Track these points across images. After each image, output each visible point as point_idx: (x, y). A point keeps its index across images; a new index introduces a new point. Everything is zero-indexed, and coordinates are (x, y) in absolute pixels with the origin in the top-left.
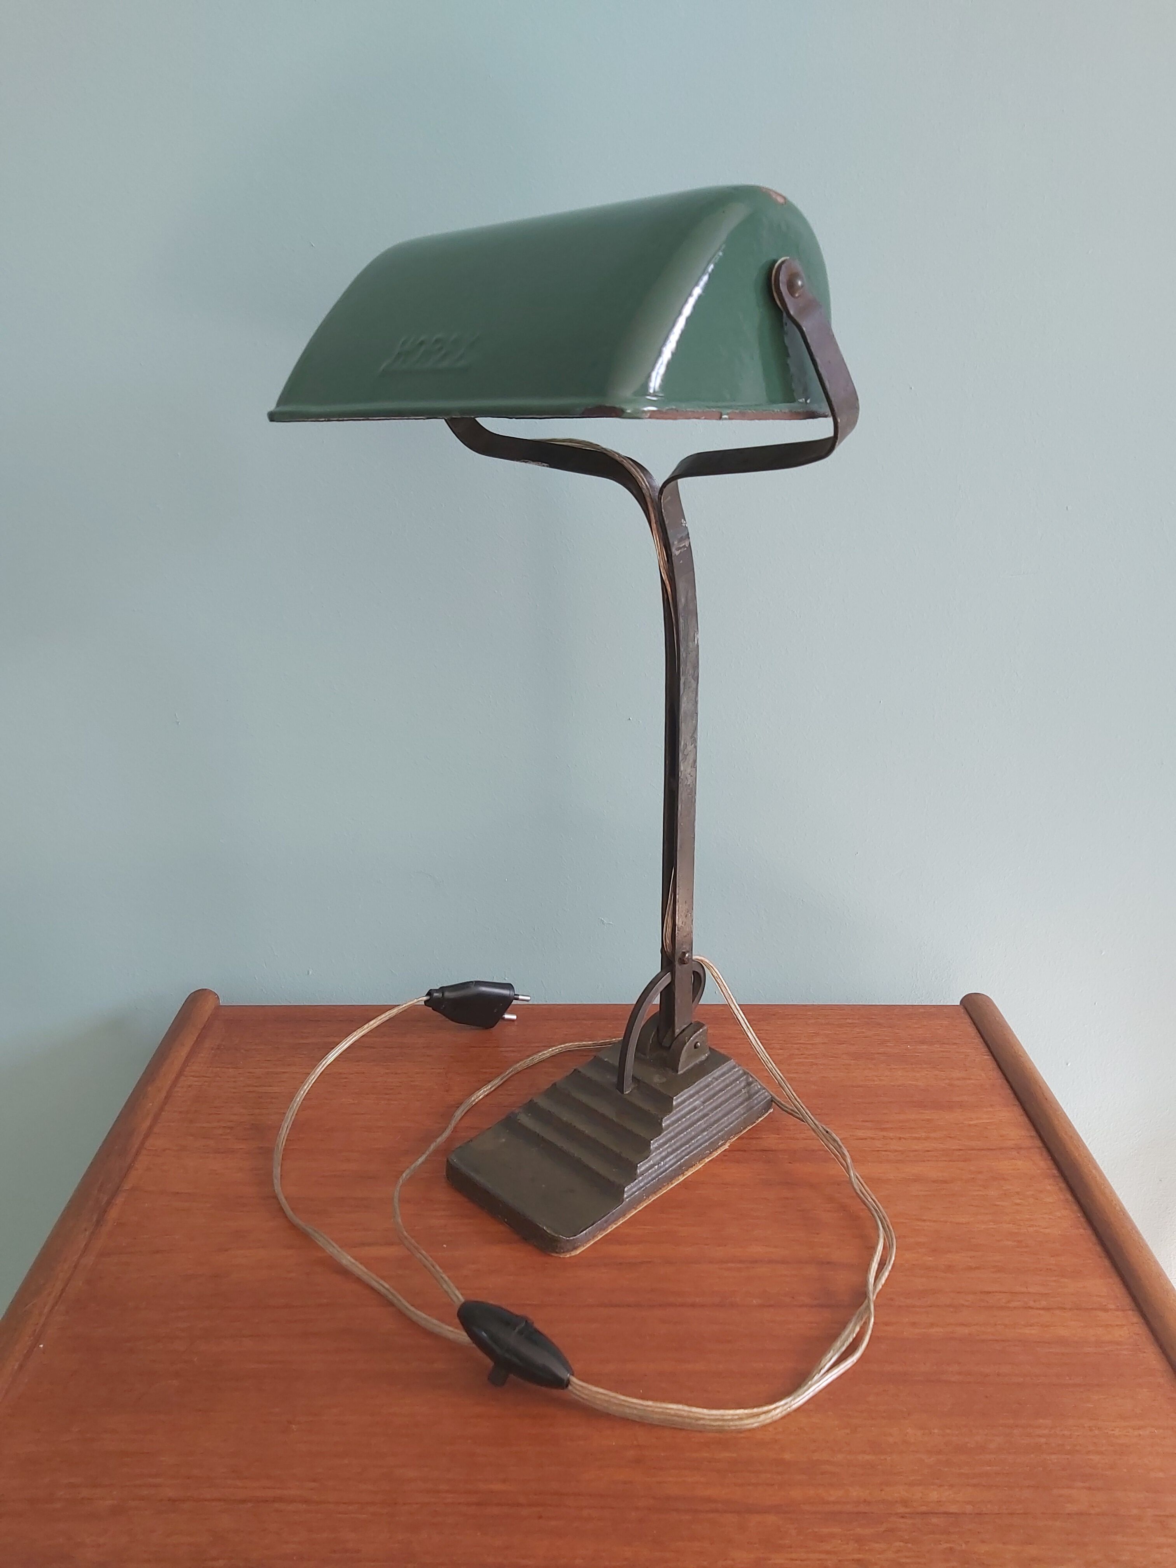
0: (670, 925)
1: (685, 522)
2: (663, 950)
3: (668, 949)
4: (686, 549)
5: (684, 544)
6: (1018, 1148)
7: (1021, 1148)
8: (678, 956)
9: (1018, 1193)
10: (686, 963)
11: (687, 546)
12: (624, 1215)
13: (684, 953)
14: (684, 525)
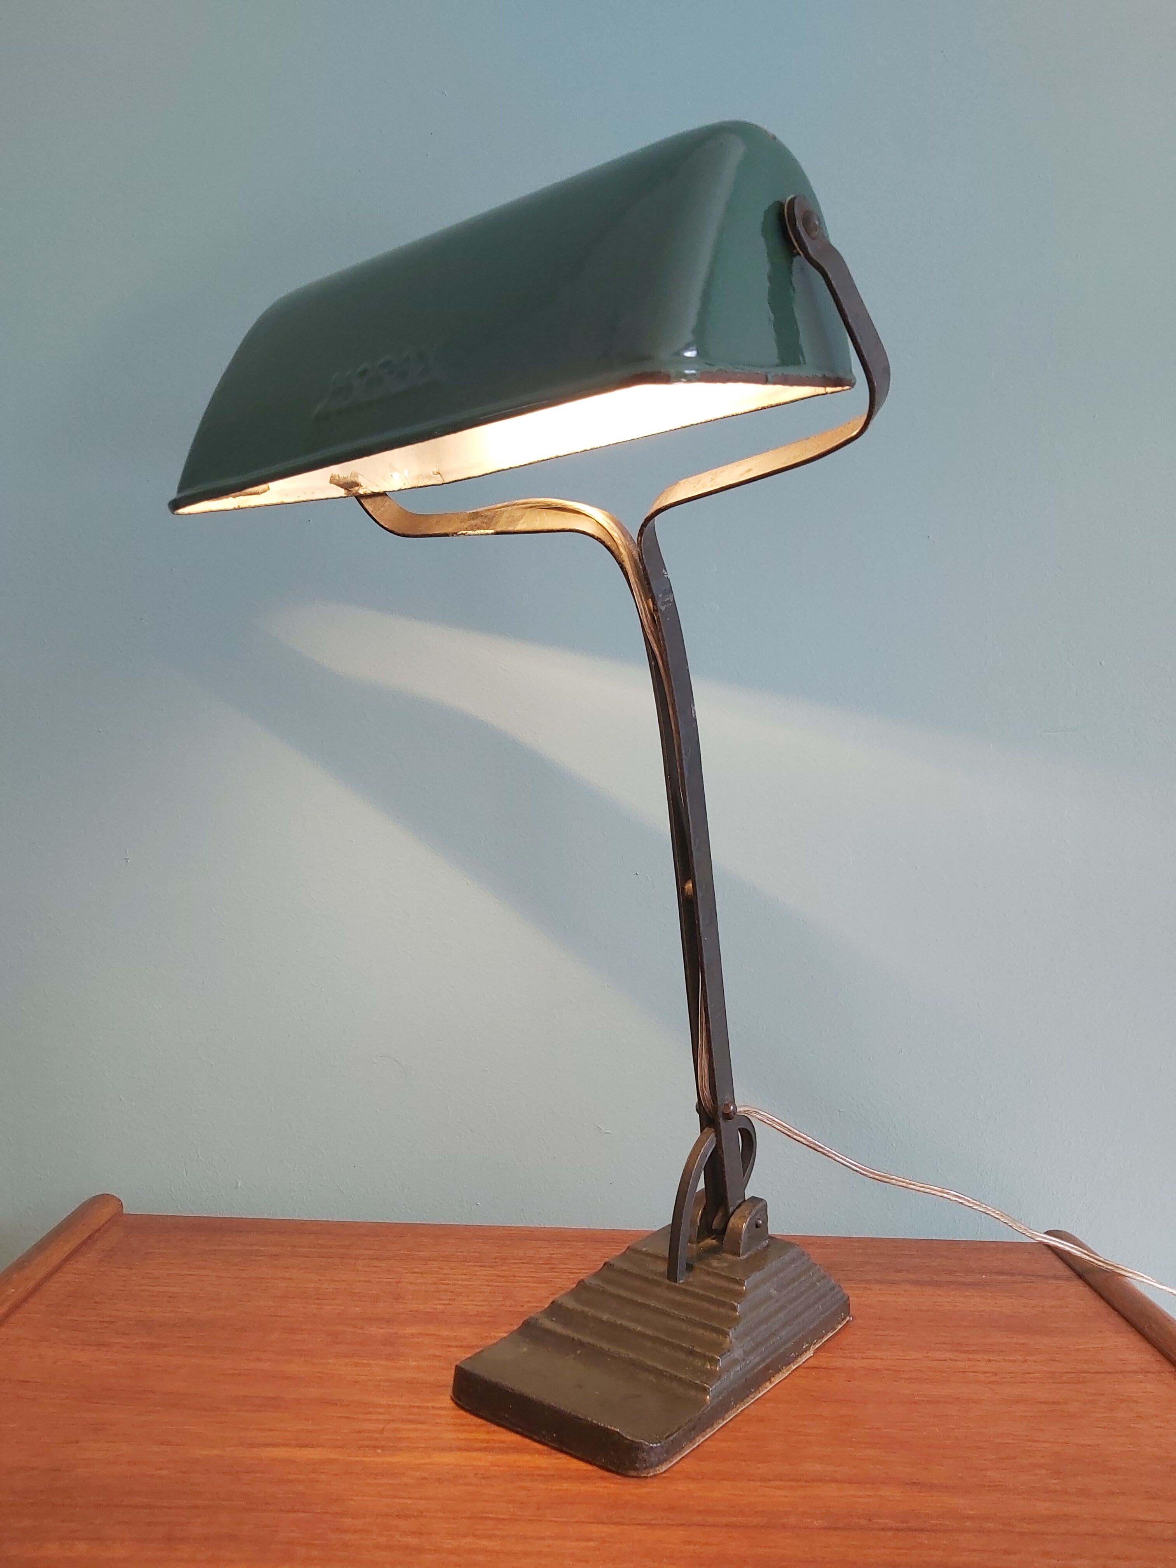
0: (706, 1070)
1: (666, 573)
2: (700, 1108)
3: (708, 1104)
4: (670, 604)
5: (668, 599)
6: (1145, 1372)
7: (1148, 1372)
8: (721, 1109)
9: (1156, 1416)
10: (731, 1118)
11: (671, 601)
12: (712, 1425)
13: (727, 1106)
14: (666, 576)
